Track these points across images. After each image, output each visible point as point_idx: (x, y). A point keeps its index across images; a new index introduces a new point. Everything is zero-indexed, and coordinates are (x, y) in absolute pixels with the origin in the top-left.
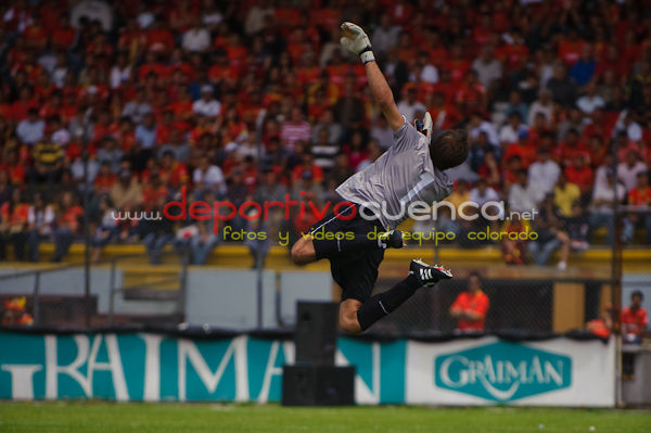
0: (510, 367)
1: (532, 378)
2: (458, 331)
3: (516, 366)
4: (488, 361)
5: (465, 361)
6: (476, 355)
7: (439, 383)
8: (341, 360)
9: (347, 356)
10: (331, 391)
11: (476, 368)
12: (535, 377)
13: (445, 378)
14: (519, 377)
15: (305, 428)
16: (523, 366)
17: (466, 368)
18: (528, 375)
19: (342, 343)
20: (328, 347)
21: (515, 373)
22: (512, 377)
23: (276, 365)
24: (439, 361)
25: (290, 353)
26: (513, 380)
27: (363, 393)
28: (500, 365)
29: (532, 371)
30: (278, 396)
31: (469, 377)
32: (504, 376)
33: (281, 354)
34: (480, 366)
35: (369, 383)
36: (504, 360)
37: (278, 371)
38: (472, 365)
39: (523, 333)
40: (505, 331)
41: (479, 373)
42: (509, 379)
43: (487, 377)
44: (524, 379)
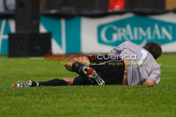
0: (141, 30)
1: (154, 37)
2: (110, 11)
3: (145, 30)
4: (129, 27)
5: (115, 28)
6: (121, 24)
7: (100, 41)
8: (43, 30)
9: (46, 27)
10: (37, 48)
11: (121, 32)
12: (156, 36)
13: (104, 38)
14: (147, 36)
15: (22, 69)
16: (149, 30)
17: (116, 32)
18: (152, 35)
19: (43, 19)
20: (35, 22)
21: (144, 34)
22: (142, 36)
23: (4, 34)
24: (100, 28)
25: (13, 26)
26: (143, 38)
27: (56, 48)
28: (135, 30)
29: (154, 32)
30: (6, 51)
31: (118, 37)
32: (138, 36)
33: (7, 26)
34: (124, 30)
35: (60, 43)
36: (138, 26)
37: (6, 37)
38: (119, 30)
39: (148, 10)
40: (137, 10)
41: (123, 34)
42: (141, 38)
43: (128, 37)
44: (150, 37)
